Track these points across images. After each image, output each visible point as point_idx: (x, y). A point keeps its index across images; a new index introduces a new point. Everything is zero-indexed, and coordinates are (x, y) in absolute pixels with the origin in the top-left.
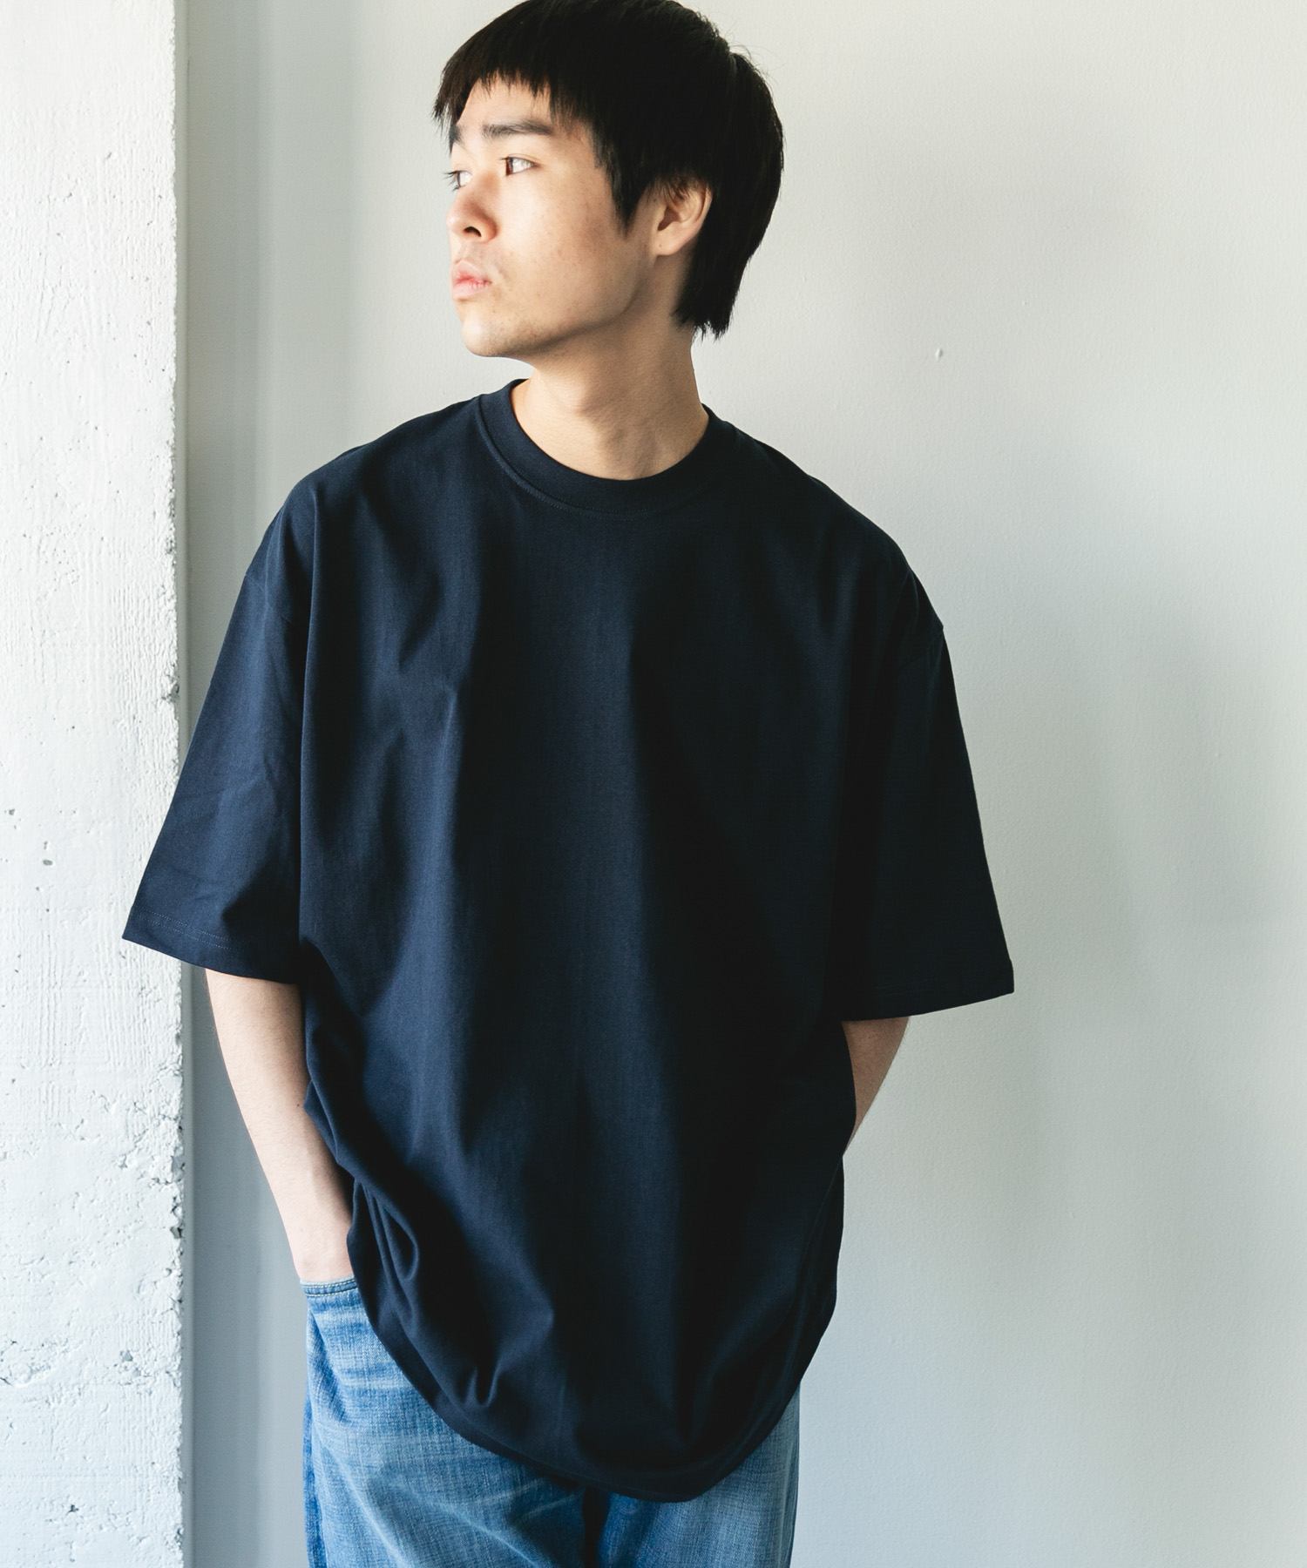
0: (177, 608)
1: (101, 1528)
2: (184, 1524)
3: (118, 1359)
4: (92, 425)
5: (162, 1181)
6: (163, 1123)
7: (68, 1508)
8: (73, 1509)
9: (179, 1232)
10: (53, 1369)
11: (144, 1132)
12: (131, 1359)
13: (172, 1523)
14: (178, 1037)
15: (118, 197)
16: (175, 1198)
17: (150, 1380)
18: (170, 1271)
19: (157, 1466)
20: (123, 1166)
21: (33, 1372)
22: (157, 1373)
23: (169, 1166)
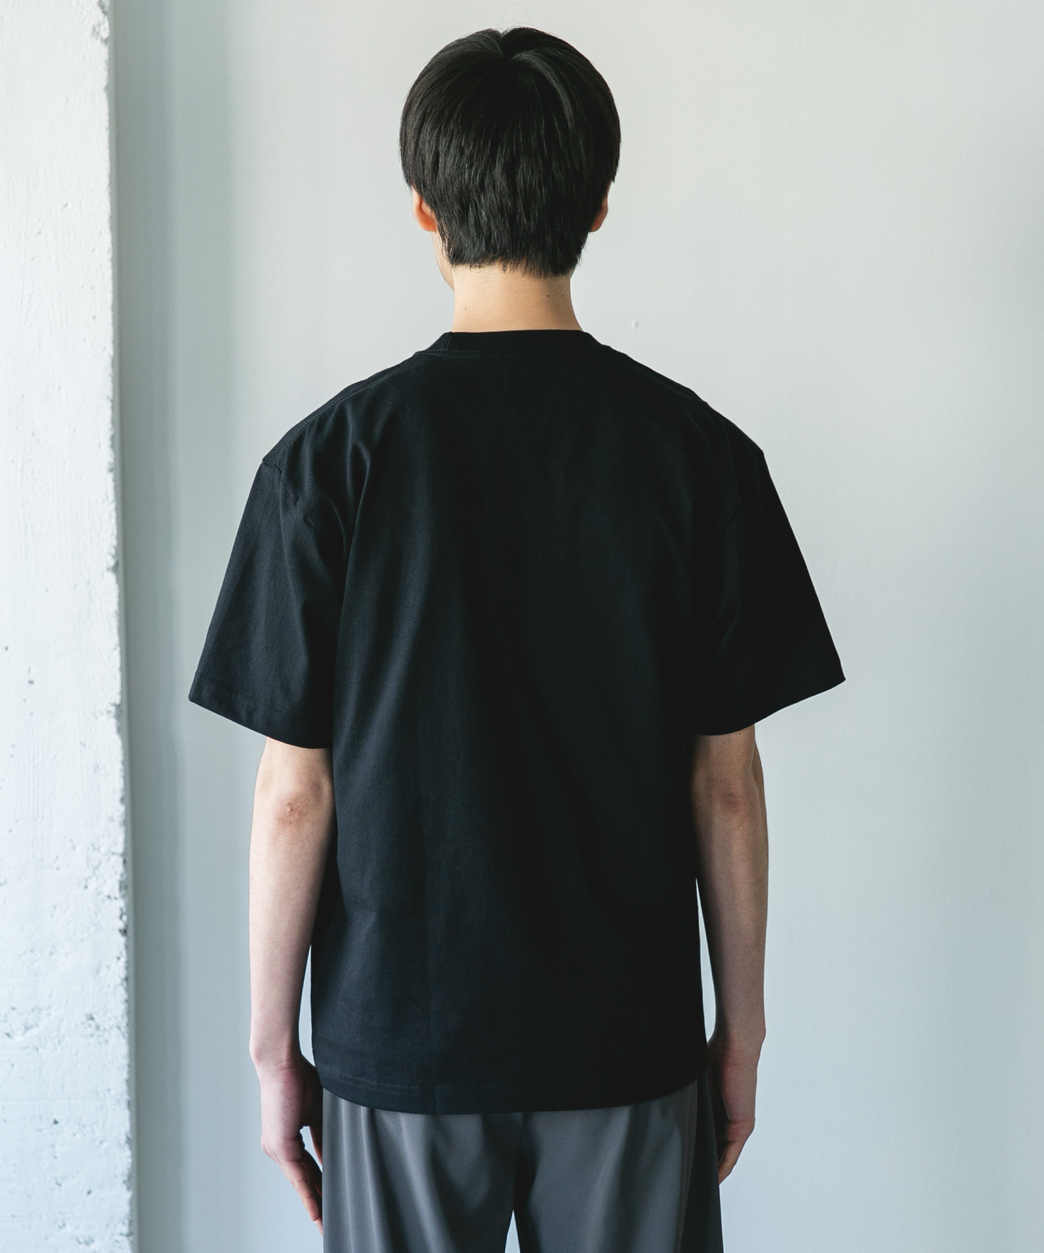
0: (116, 509)
1: (74, 1135)
2: (131, 1132)
3: (84, 1018)
5: (112, 897)
6: (112, 857)
7: (52, 1121)
9: (124, 932)
10: (41, 1027)
11: (100, 863)
12: (92, 1019)
13: (123, 1131)
14: (122, 800)
15: (72, 233)
16: (121, 909)
17: (106, 1034)
18: (119, 959)
19: (113, 1092)
20: (86, 887)
21: (27, 1029)
22: (111, 1028)
23: (117, 887)
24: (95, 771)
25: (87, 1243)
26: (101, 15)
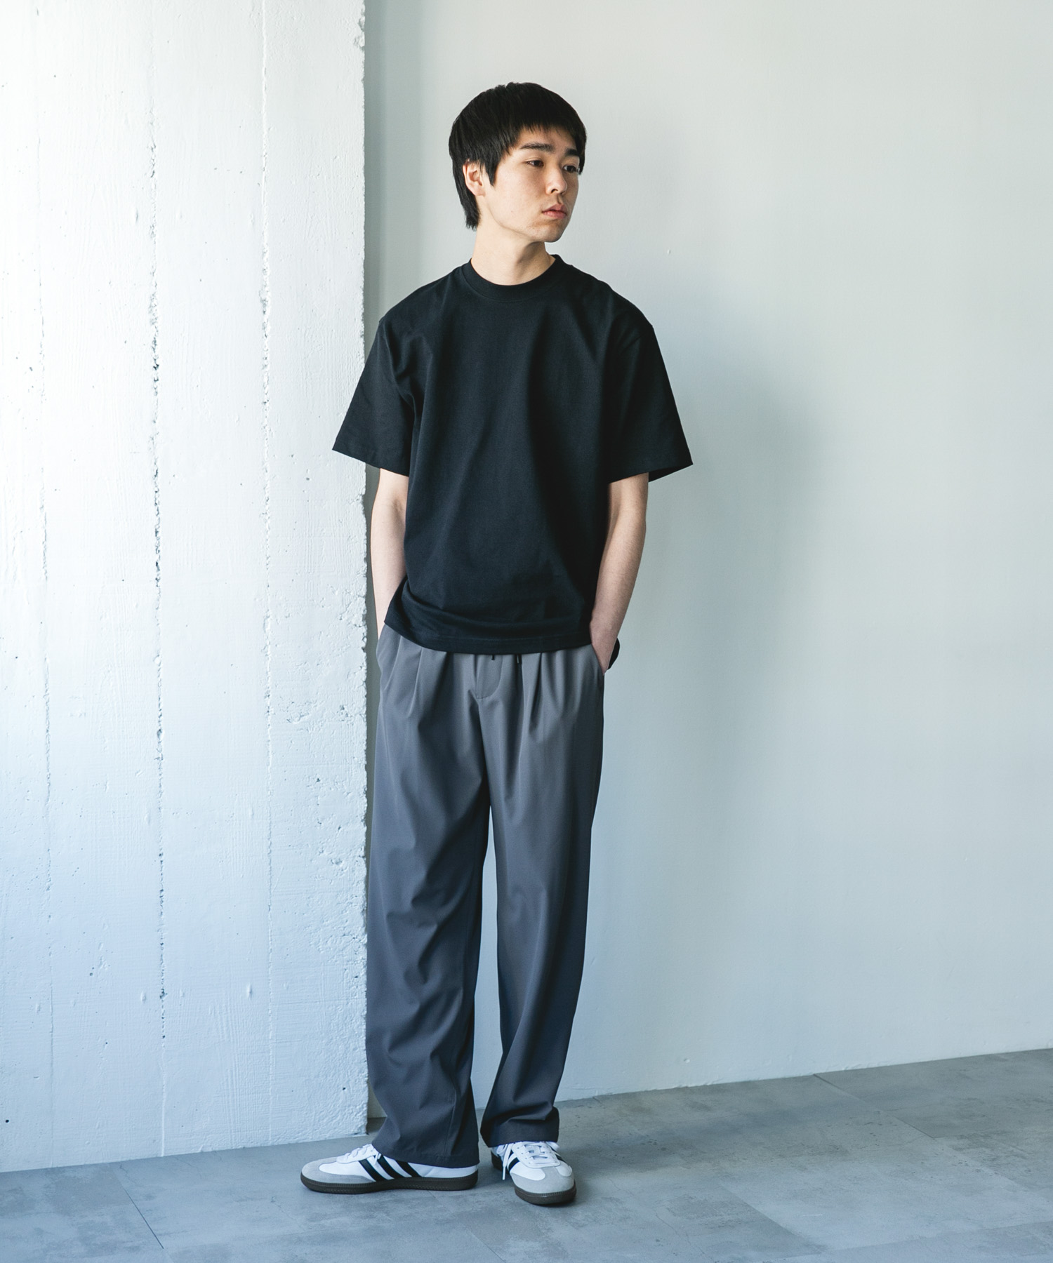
1: (331, 789)
3: (339, 709)
4: (328, 278)
5: (358, 625)
6: (358, 599)
7: (316, 780)
8: (318, 780)
10: (310, 715)
11: (351, 602)
12: (344, 709)
13: (362, 785)
15: (340, 176)
16: (362, 634)
17: (353, 719)
18: (361, 667)
19: (356, 759)
20: (341, 619)
21: (301, 716)
22: (355, 715)
23: (361, 619)
24: (348, 539)
25: (337, 863)
26: (361, 31)
